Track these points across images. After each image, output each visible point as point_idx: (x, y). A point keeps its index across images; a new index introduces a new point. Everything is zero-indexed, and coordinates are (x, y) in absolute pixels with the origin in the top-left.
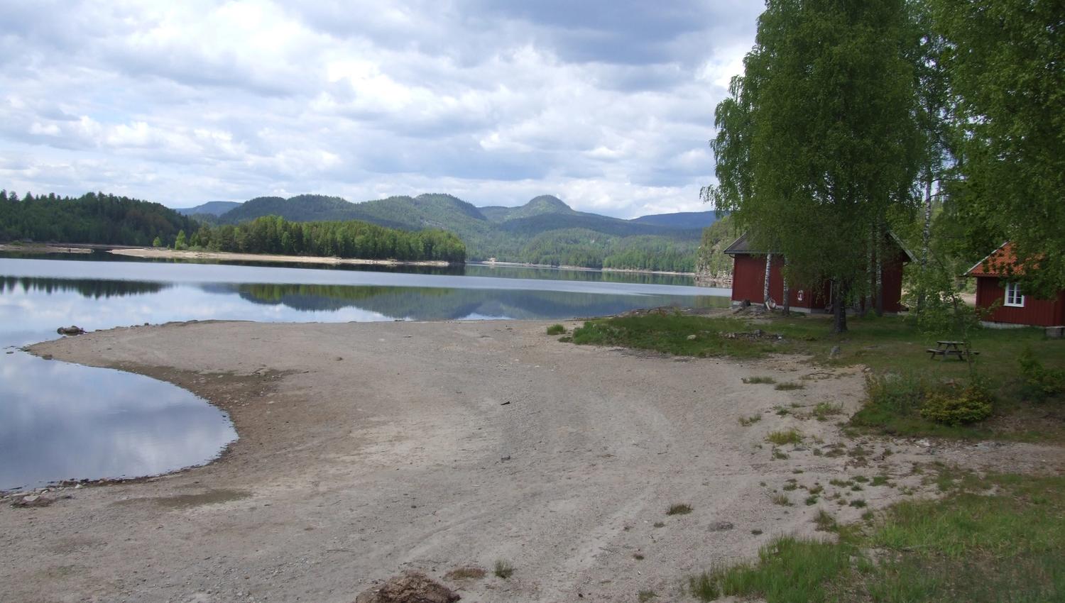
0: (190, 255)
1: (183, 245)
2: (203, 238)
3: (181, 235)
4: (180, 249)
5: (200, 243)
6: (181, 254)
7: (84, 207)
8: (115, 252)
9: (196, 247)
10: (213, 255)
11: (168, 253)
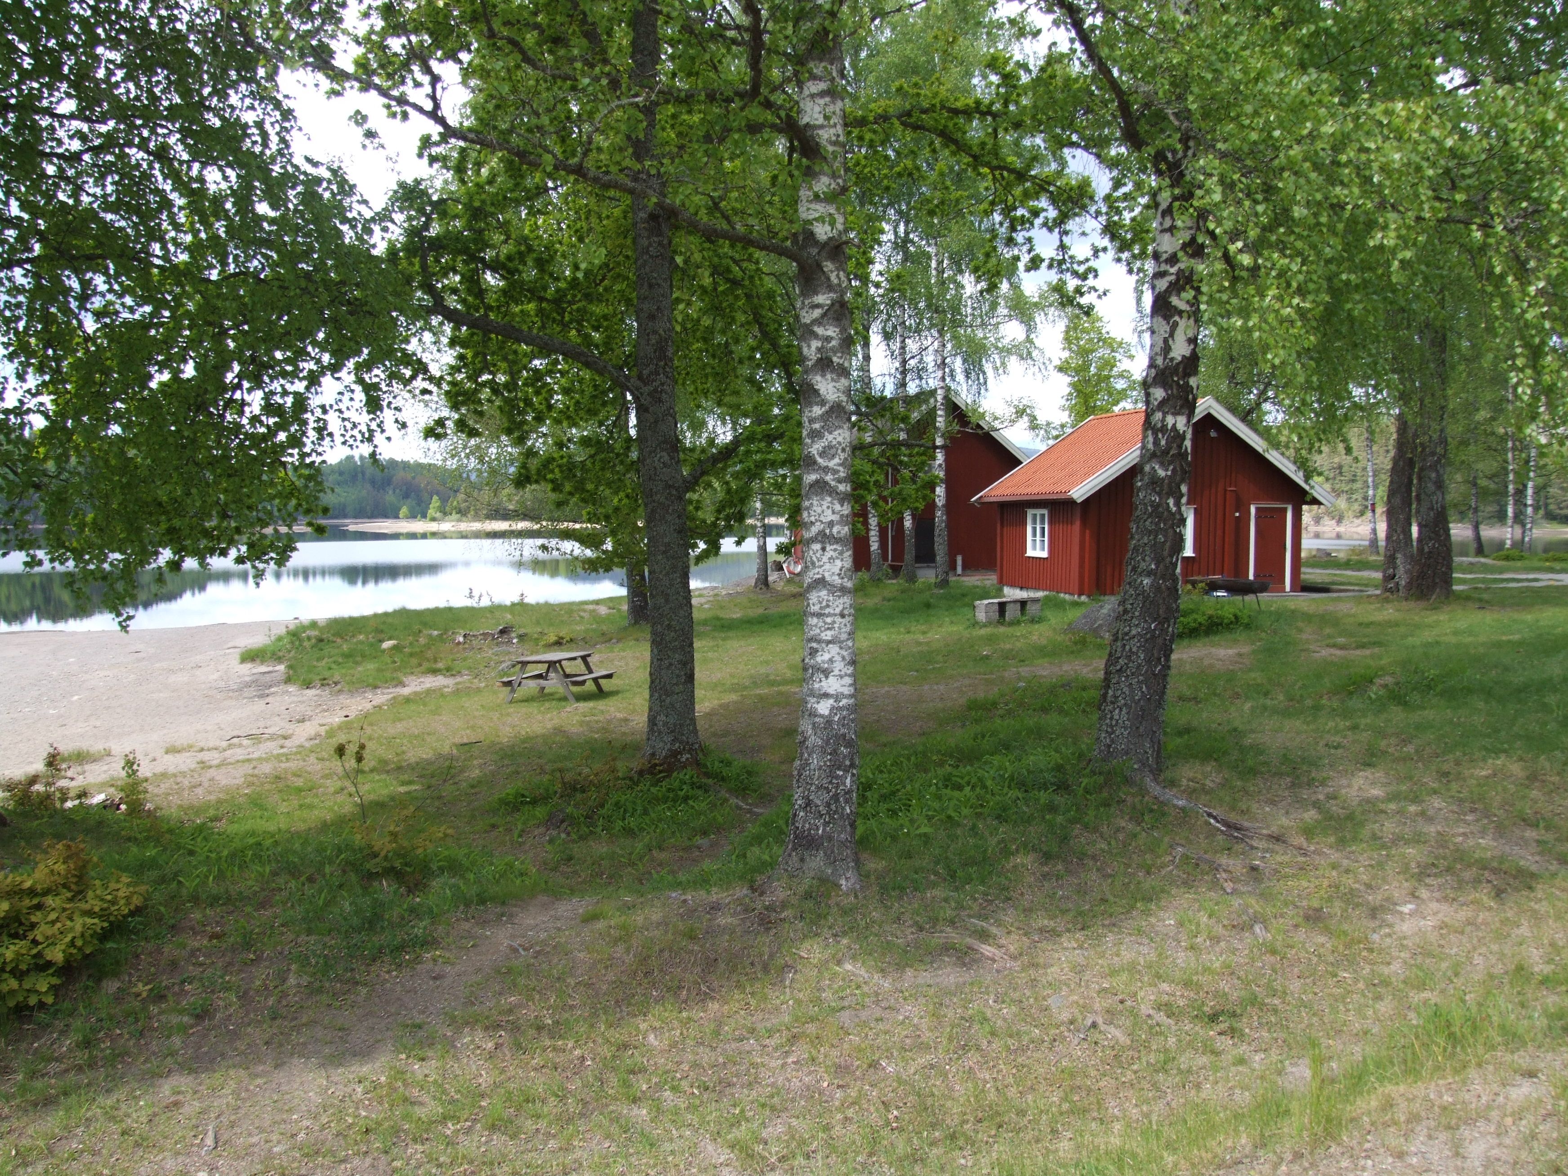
0: (446, 526)
1: (438, 515)
2: (463, 505)
3: (435, 502)
4: (434, 519)
5: (459, 512)
6: (433, 527)
7: (341, 473)
8: (352, 528)
9: (455, 516)
10: (476, 526)
11: (419, 526)
